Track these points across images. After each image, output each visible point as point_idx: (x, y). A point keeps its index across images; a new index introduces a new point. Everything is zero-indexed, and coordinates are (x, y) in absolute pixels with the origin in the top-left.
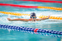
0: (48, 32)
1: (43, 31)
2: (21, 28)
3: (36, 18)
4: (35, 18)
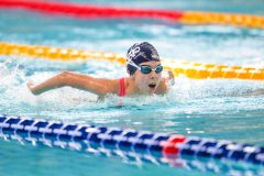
0: (239, 155)
1: (212, 150)
2: (90, 131)
3: (159, 70)
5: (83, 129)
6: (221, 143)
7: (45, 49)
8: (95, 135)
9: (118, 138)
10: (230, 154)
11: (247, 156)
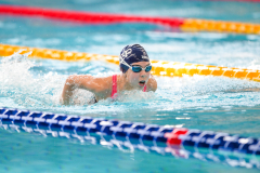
0: (234, 146)
2: (104, 124)
4: (143, 72)
5: (98, 123)
6: (219, 135)
7: (62, 54)
8: (108, 128)
9: (128, 130)
10: (226, 145)
11: (241, 147)
